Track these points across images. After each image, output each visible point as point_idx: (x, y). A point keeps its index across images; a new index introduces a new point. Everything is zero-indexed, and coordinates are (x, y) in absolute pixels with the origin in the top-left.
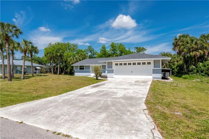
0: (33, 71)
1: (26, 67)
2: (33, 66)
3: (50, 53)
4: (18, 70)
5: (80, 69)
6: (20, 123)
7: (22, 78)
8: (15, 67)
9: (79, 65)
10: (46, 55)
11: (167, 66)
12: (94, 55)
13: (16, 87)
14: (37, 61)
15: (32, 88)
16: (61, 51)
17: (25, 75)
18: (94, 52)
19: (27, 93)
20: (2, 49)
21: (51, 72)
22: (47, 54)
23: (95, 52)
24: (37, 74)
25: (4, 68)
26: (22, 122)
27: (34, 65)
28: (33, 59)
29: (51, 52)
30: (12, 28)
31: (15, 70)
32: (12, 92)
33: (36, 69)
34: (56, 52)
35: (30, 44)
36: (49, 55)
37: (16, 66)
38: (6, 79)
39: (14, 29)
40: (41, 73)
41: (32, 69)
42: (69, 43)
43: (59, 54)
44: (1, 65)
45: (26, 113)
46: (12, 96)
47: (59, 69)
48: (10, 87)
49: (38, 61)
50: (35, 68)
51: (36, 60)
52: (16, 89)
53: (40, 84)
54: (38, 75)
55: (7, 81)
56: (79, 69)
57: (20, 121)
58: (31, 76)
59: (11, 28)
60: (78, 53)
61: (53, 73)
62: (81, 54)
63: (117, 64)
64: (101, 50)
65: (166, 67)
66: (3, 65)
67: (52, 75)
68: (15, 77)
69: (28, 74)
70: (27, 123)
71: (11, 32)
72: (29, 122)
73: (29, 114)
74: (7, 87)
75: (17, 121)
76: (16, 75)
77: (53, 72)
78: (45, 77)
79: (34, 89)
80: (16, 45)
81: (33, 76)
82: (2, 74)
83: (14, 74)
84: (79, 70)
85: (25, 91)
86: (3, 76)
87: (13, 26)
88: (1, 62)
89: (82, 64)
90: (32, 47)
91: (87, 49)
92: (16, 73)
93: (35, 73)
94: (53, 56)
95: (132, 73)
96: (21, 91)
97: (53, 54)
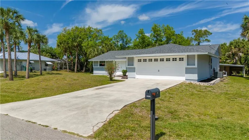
0: (41, 67)
1: (33, 62)
2: (41, 61)
3: (64, 43)
4: (23, 66)
5: (101, 65)
6: (6, 115)
7: (26, 76)
8: (19, 61)
9: (99, 61)
10: (58, 45)
11: (240, 61)
12: (127, 44)
13: (15, 88)
14: (48, 54)
15: (31, 89)
16: (79, 39)
17: (32, 72)
18: (127, 39)
19: (24, 94)
20: (2, 40)
21: (66, 68)
22: (61, 44)
23: (129, 40)
24: (48, 71)
25: (5, 64)
26: (7, 115)
27: (43, 58)
28: (44, 50)
29: (65, 41)
30: (13, 14)
31: (20, 66)
32: (10, 92)
33: (47, 65)
34: (73, 40)
35: (36, 33)
36: (62, 45)
37: (21, 61)
38: (8, 78)
39: (15, 15)
40: (53, 70)
41: (40, 65)
42: (91, 28)
43: (75, 44)
44: (2, 60)
45: (13, 109)
46: (9, 97)
47: (76, 65)
48: (9, 87)
49: (50, 53)
50: (46, 63)
51: (48, 51)
52: (14, 90)
53: (41, 85)
54: (49, 74)
55: (8, 80)
56: (99, 65)
57: (6, 114)
58: (39, 74)
59: (11, 14)
60: (102, 42)
61: (68, 70)
62: (106, 44)
63: (140, 61)
64: (137, 37)
65: (239, 63)
66: (4, 60)
67: (66, 73)
68: (19, 75)
69: (36, 71)
70: (10, 115)
71: (12, 19)
72: (12, 114)
73: (15, 110)
74: (5, 87)
75: (4, 114)
76: (19, 73)
77: (68, 68)
78: (58, 75)
79: (33, 90)
80: (19, 35)
81: (41, 74)
82: (3, 71)
83: (18, 72)
84: (99, 67)
85: (23, 92)
86: (4, 75)
87: (14, 11)
88: (1, 56)
89: (103, 59)
90: (38, 36)
91: (117, 35)
92: (21, 70)
93: (45, 70)
94: (69, 47)
95: (159, 72)
96: (19, 92)
97: (68, 44)
